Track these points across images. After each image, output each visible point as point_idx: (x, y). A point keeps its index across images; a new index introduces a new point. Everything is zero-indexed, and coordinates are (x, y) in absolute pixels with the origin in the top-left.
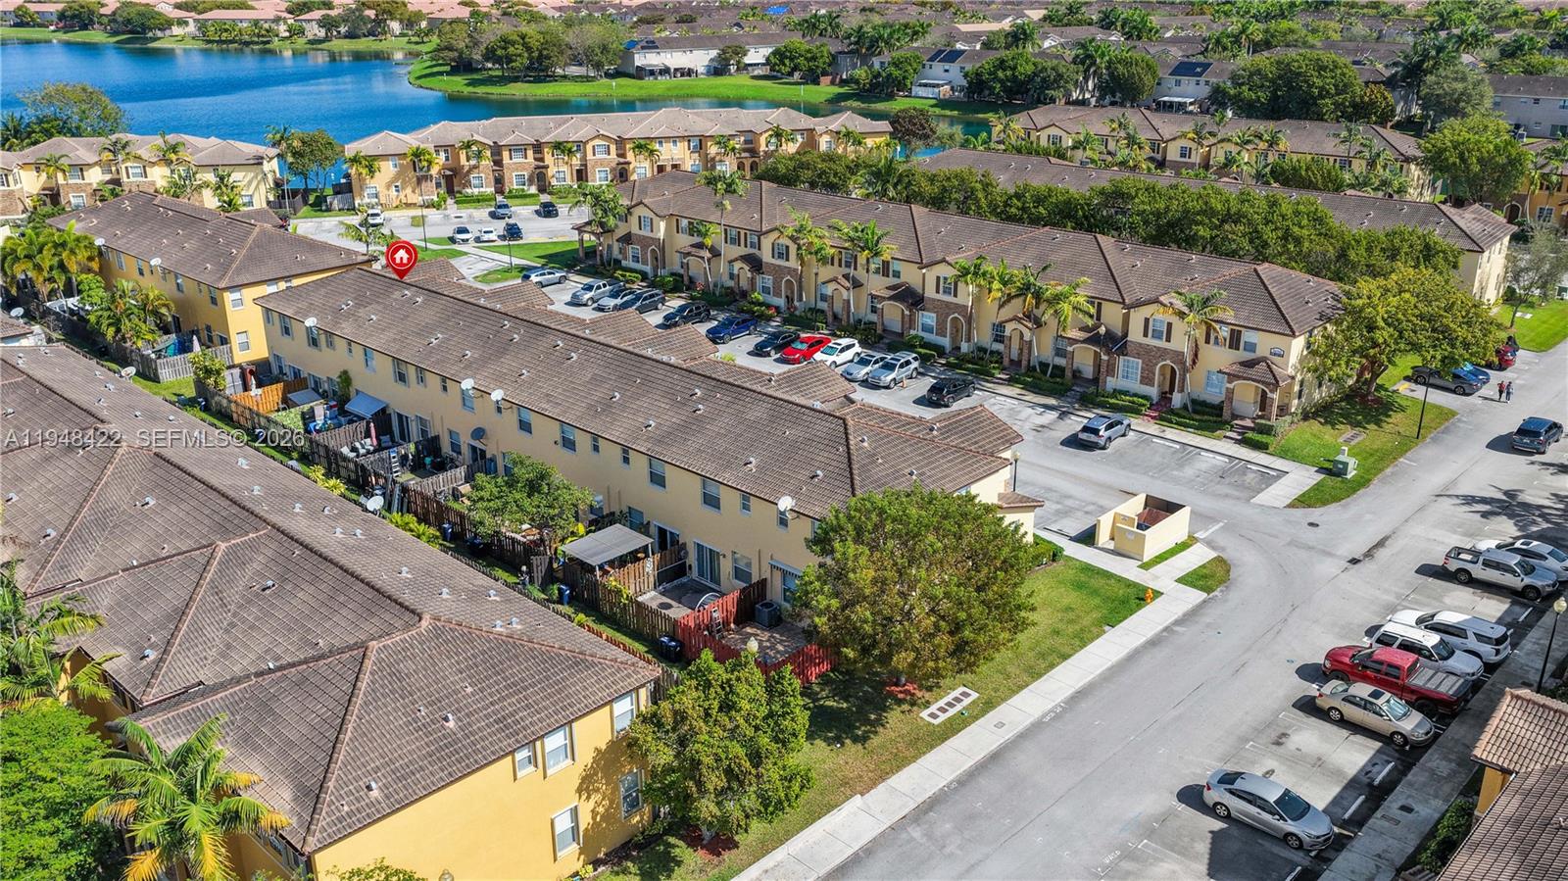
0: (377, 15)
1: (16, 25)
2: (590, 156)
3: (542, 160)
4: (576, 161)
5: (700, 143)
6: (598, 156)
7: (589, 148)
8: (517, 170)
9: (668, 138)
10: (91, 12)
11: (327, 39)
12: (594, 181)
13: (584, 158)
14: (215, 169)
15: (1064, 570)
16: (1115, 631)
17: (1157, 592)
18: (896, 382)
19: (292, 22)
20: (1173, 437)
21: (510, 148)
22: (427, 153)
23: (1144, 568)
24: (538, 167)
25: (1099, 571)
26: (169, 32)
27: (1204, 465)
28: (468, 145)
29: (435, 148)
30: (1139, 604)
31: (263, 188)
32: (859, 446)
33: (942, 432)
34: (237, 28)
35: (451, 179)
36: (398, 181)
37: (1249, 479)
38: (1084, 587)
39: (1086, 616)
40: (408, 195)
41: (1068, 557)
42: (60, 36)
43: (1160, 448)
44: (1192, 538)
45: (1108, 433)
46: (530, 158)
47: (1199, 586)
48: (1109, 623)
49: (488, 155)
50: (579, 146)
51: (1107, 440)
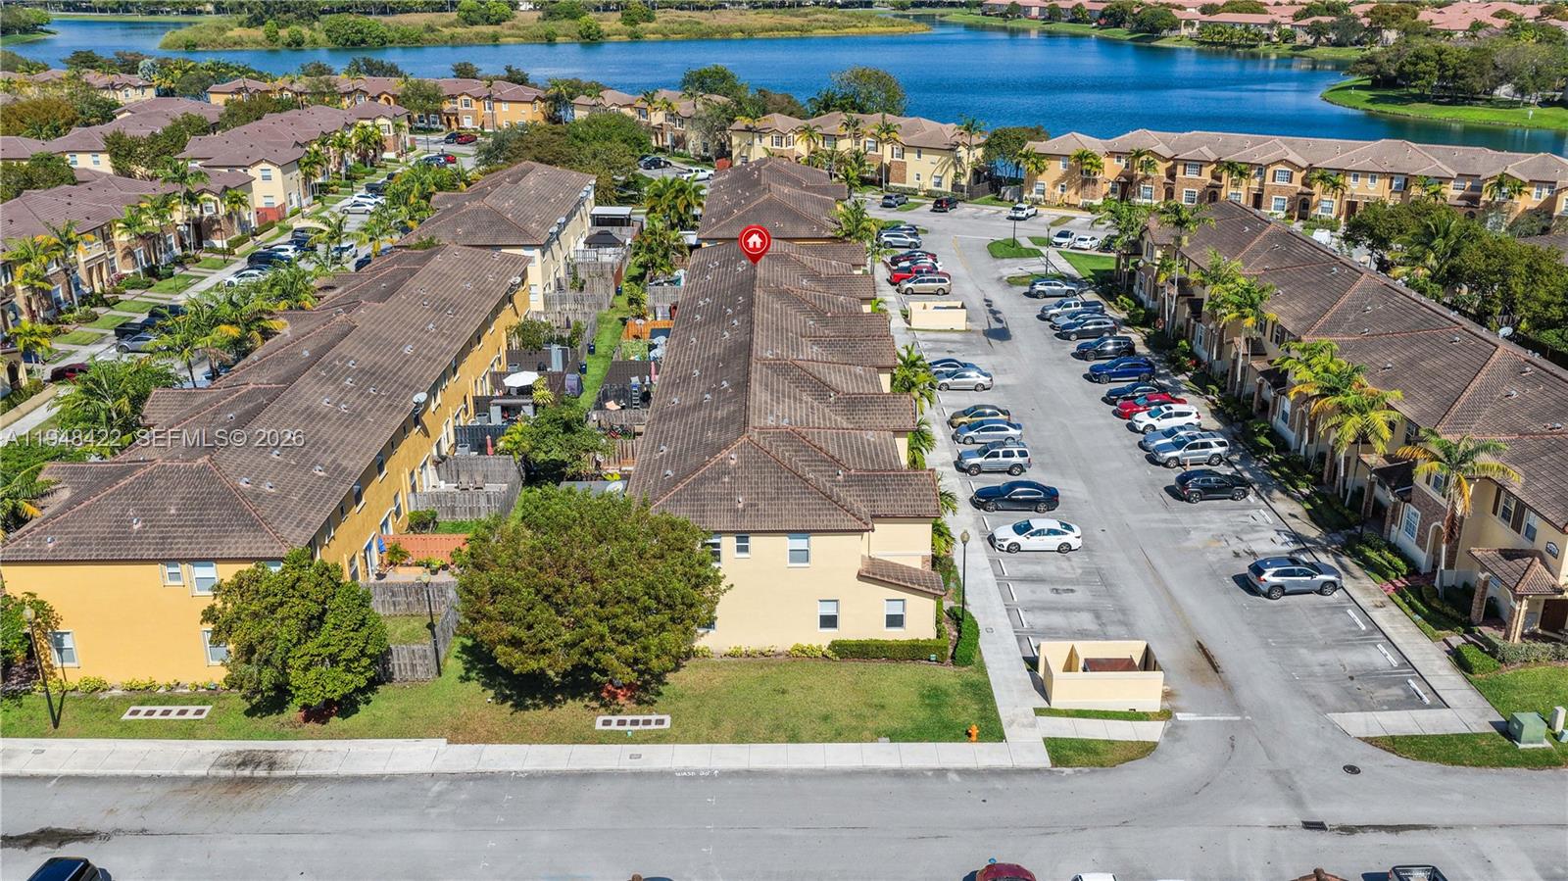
0: (1371, 24)
1: (1070, 21)
2: (1269, 181)
3: (1219, 179)
4: (1255, 184)
5: (1404, 183)
6: (1278, 183)
7: (1269, 172)
8: (1188, 186)
9: (1365, 173)
10: (1125, 12)
11: (1313, 46)
12: (1269, 208)
13: (1262, 184)
14: (919, 150)
15: (947, 676)
16: (884, 745)
17: (1002, 738)
18: (1179, 463)
19: (1288, 27)
20: (1378, 616)
21: (1186, 163)
22: (1094, 157)
23: (1039, 712)
24: (1211, 186)
25: (982, 693)
26: (1175, 33)
27: (1356, 658)
28: (1139, 154)
29: (1111, 154)
30: (956, 739)
31: (952, 172)
32: (723, 462)
33: (849, 479)
34: (1229, 31)
35: (1126, 187)
36: (1064, 181)
37: (1381, 693)
38: (934, 697)
39: (884, 721)
40: (1071, 196)
41: (982, 669)
42: (1098, 32)
43: (1338, 621)
44: (1166, 715)
45: (1277, 580)
46: (1206, 175)
47: (1060, 751)
48: (895, 736)
49: (1162, 168)
50: (1262, 169)
51: (1274, 587)
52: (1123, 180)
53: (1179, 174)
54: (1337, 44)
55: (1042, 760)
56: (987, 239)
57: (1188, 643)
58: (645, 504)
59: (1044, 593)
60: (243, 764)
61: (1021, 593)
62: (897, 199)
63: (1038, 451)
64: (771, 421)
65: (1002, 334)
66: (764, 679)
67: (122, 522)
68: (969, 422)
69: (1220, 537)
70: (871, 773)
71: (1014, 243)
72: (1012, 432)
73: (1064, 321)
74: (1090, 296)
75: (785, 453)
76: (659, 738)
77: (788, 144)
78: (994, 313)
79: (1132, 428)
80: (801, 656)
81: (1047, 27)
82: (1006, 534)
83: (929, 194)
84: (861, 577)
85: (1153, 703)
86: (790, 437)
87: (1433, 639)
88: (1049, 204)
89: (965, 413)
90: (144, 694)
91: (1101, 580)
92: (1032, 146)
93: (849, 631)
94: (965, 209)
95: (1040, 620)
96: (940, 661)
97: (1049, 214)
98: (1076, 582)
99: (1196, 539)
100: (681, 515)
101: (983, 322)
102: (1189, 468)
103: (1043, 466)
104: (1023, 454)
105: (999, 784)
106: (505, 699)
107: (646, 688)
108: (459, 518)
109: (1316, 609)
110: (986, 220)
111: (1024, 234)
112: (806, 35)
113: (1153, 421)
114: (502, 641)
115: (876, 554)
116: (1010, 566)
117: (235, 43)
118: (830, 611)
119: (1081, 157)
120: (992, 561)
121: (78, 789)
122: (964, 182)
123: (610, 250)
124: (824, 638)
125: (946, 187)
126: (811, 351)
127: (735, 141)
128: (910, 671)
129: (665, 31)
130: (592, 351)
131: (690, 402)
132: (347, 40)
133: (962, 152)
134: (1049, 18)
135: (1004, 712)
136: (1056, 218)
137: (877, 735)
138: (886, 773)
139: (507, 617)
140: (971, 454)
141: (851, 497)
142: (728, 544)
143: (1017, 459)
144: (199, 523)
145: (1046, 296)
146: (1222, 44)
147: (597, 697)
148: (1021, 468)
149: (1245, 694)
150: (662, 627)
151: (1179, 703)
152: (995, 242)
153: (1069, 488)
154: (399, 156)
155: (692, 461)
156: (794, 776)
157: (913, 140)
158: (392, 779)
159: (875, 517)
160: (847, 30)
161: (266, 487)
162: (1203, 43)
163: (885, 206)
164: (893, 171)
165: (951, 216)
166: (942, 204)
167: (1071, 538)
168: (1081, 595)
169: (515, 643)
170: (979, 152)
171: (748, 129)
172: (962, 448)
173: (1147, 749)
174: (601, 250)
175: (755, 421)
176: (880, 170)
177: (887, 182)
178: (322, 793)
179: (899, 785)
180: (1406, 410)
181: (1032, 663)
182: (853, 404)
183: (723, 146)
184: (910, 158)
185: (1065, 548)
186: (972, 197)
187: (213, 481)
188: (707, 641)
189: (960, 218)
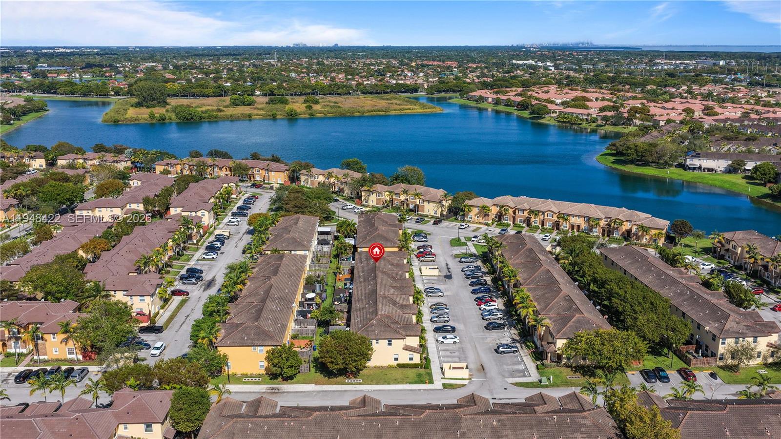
0: (628, 117)
1: (505, 105)
2: (546, 217)
3: (530, 215)
4: (542, 217)
5: (588, 219)
6: (549, 217)
7: (546, 214)
8: (520, 217)
9: (576, 216)
10: (529, 103)
11: (605, 125)
13: (544, 217)
14: (429, 202)
15: (423, 371)
16: (408, 385)
17: (433, 383)
18: (490, 319)
19: (595, 116)
20: (524, 358)
21: (519, 210)
22: (488, 207)
23: (442, 378)
24: (528, 217)
25: (430, 375)
26: (549, 115)
27: (516, 367)
28: (503, 207)
29: (494, 205)
30: (424, 384)
31: (440, 209)
32: (372, 323)
33: (400, 327)
34: (570, 117)
35: (500, 217)
36: (478, 215)
37: (518, 374)
38: (419, 375)
39: (408, 380)
40: (481, 220)
41: (431, 370)
42: (516, 113)
43: (515, 359)
44: (470, 379)
45: (503, 350)
46: (526, 214)
47: (445, 386)
48: (410, 383)
49: (511, 211)
50: (543, 213)
51: (502, 351)
52: (499, 214)
53: (517, 213)
54: (615, 125)
55: (441, 387)
56: (450, 238)
57: (479, 364)
58: (356, 333)
59: (448, 353)
60: (272, 389)
61: (442, 353)
62: (421, 220)
63: (453, 316)
64: (383, 312)
65: (449, 277)
66: (382, 372)
67: (243, 338)
68: (435, 307)
69: (495, 339)
70: (405, 390)
71: (458, 240)
72: (446, 311)
73: (468, 273)
74: (479, 263)
75: (386, 321)
76: (360, 384)
77: (382, 196)
78: (448, 269)
79: (480, 309)
80: (390, 367)
81: (495, 108)
82: (440, 339)
83: (433, 217)
84: (403, 349)
85: (467, 377)
86: (388, 317)
87: (534, 363)
88: (473, 223)
89: (434, 305)
90: (246, 376)
91: (462, 350)
92: (467, 202)
93: (400, 361)
94: (445, 223)
95: (446, 359)
96: (421, 368)
97: (473, 226)
98: (456, 351)
99: (489, 340)
100: (364, 335)
101: (445, 272)
102: (492, 321)
103: (454, 320)
104: (448, 317)
105: (432, 392)
106: (326, 376)
107: (356, 373)
108: (303, 336)
109: (511, 356)
110: (450, 229)
111: (462, 235)
112: (387, 113)
113: (485, 307)
114: (329, 362)
115: (407, 344)
116: (440, 347)
117: (136, 120)
118: (396, 357)
119: (484, 207)
120: (437, 346)
121: (243, 394)
122: (445, 213)
123: (326, 246)
124: (395, 363)
125: (438, 215)
126: (392, 291)
127: (363, 194)
128: (414, 370)
129: (325, 112)
130: (327, 285)
131: (362, 306)
132: (185, 118)
133: (444, 203)
134: (496, 103)
135: (434, 378)
136: (475, 228)
137: (406, 383)
138: (408, 390)
139: (331, 357)
140: (434, 317)
141: (402, 331)
142: (374, 342)
143: (446, 319)
144: (259, 338)
145: (465, 262)
146: (567, 122)
147: (346, 376)
148: (448, 321)
149: (488, 375)
150: (361, 360)
151: (474, 377)
152: (453, 239)
153: (459, 326)
154: (237, 196)
155: (365, 323)
156: (389, 391)
157: (427, 198)
158: (304, 392)
159: (407, 335)
160: (405, 111)
161: (271, 329)
162: (559, 122)
163: (416, 222)
164: (420, 208)
165: (439, 227)
166: (437, 222)
167: (456, 340)
168: (457, 354)
169: (332, 362)
170: (450, 202)
171: (369, 190)
172: (433, 315)
173: (464, 385)
174: (324, 246)
175: (379, 313)
176: (415, 207)
177: (418, 211)
178: (290, 394)
179: (410, 392)
180: (538, 308)
181: (442, 369)
182: (403, 307)
183: (358, 193)
184: (426, 204)
185: (455, 343)
186: (447, 219)
187: (260, 328)
188: (369, 364)
189: (442, 227)
